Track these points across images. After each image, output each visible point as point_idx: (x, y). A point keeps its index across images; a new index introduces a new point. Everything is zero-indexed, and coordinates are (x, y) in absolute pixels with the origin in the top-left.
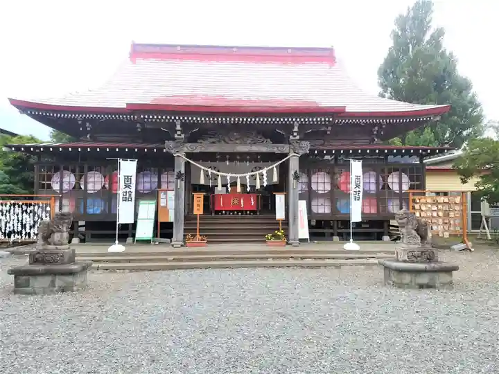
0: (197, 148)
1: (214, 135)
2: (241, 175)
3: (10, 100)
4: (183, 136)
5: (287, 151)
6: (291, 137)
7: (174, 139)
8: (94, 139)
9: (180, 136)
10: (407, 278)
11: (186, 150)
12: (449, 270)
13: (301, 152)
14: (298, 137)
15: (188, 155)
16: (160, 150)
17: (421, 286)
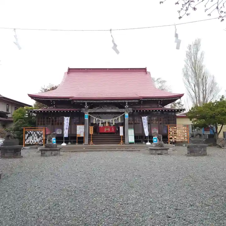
0: (92, 111)
1: (98, 106)
2: (108, 120)
3: (28, 95)
4: (88, 107)
5: (124, 111)
6: (125, 106)
7: (85, 108)
8: (56, 107)
9: (87, 107)
10: (154, 151)
11: (89, 112)
12: (167, 149)
13: (129, 112)
14: (128, 106)
15: (90, 113)
16: (80, 111)
17: (158, 154)
